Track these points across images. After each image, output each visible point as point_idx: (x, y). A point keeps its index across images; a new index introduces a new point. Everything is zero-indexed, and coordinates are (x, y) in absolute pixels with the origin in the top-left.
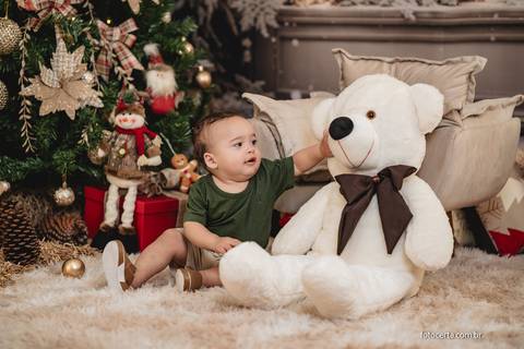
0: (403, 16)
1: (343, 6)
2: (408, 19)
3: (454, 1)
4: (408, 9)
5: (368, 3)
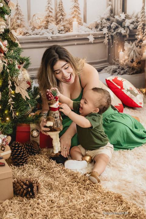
0: (47, 38)
1: (27, 36)
2: (49, 39)
3: (64, 32)
4: (49, 36)
5: (35, 34)
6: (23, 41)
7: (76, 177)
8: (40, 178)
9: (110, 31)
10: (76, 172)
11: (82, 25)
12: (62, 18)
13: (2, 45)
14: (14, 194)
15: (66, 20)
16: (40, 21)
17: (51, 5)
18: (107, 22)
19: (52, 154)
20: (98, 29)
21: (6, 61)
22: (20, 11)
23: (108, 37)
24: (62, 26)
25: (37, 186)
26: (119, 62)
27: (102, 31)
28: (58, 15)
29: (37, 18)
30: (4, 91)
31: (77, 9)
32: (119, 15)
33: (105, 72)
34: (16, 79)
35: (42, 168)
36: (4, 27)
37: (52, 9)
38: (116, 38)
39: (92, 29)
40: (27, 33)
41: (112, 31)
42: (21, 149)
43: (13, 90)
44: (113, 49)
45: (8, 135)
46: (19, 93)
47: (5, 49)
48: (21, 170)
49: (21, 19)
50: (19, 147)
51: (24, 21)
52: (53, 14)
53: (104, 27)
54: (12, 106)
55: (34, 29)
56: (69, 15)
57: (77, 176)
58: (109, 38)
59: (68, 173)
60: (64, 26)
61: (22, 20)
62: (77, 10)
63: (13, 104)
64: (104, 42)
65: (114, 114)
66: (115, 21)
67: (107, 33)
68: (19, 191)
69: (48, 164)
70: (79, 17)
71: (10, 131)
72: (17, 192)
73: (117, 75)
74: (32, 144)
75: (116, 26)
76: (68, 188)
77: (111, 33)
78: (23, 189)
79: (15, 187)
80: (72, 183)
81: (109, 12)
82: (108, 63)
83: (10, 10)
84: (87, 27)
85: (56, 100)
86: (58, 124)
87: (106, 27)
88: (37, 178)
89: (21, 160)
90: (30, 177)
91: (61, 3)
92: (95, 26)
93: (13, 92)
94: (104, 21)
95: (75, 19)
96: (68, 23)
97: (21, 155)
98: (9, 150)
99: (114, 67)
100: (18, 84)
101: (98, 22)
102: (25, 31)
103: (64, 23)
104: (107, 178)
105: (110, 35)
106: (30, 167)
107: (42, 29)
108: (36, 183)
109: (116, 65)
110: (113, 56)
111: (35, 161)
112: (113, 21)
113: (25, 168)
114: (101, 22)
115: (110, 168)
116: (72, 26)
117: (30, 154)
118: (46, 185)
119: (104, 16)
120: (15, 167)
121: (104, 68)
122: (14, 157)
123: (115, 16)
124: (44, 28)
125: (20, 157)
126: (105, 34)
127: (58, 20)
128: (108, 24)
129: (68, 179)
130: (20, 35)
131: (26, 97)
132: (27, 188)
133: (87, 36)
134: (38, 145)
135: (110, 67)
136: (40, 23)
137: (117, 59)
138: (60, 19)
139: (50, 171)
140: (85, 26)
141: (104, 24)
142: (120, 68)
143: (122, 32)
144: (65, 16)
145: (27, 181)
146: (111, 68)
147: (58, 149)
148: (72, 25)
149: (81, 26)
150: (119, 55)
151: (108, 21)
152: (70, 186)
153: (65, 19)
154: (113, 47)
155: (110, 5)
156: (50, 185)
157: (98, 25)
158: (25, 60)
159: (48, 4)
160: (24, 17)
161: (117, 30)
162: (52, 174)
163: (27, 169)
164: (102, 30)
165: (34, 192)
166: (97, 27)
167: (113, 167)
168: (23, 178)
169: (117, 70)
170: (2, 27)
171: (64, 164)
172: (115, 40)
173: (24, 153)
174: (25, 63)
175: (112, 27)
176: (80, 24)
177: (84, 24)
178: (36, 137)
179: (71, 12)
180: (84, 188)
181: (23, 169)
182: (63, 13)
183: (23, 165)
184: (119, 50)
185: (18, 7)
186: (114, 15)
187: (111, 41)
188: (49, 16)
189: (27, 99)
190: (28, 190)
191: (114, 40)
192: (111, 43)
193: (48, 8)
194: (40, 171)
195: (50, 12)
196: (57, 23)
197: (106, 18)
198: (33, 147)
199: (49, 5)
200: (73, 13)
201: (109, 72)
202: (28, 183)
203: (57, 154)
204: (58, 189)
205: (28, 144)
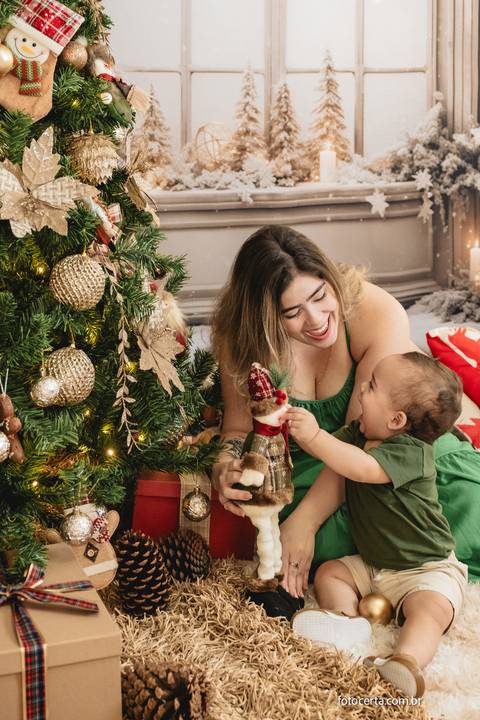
0: (240, 200)
1: (176, 190)
2: (245, 203)
3: (291, 182)
4: (245, 192)
5: (203, 186)
6: (166, 207)
7: (335, 670)
8: (210, 663)
9: (439, 180)
10: (332, 651)
11: (348, 161)
12: (288, 137)
13: (105, 218)
14: (123, 715)
15: (301, 146)
16: (220, 146)
17: (253, 98)
18: (429, 155)
19: (255, 581)
20: (399, 173)
21: (113, 267)
22: (158, 115)
23: (432, 199)
24: (288, 162)
25: (203, 695)
26: (471, 279)
27: (414, 179)
28: (274, 131)
29: (210, 139)
30: (105, 361)
31: (336, 114)
32: (467, 132)
33: (424, 311)
34: (142, 324)
35: (218, 630)
36: (114, 164)
37: (256, 112)
38: (458, 202)
39: (380, 174)
40: (177, 182)
41: (447, 180)
42: (151, 558)
43: (131, 360)
44: (449, 237)
45: (109, 507)
46: (150, 371)
47: (113, 231)
48: (148, 631)
49: (161, 138)
50: (142, 549)
51: (169, 146)
52: (260, 127)
53: (418, 168)
54: (126, 412)
55: (199, 169)
56: (310, 129)
57: (337, 667)
58: (437, 203)
59: (305, 655)
60: (292, 162)
61: (164, 142)
62: (334, 117)
63: (132, 404)
64: (420, 216)
65: (459, 454)
66: (454, 150)
67: (431, 188)
68: (140, 708)
69: (236, 617)
70: (340, 136)
71: (118, 494)
72: (135, 710)
73: (464, 321)
74: (187, 543)
75: (459, 167)
76: (307, 708)
77: (442, 187)
78: (156, 699)
79: (127, 693)
80: (319, 690)
81: (436, 124)
82: (433, 283)
83: (134, 114)
84: (365, 168)
85: (279, 403)
86: (280, 482)
87: (427, 170)
88: (202, 662)
89: (149, 596)
90: (177, 657)
91: (286, 94)
92: (389, 165)
93: (130, 365)
94: (420, 150)
95: (328, 144)
96: (306, 155)
97: (149, 579)
98: (109, 559)
99: (454, 295)
100: (149, 342)
101: (400, 153)
102: (173, 176)
103: (295, 155)
104: (440, 681)
105: (438, 192)
106: (177, 621)
107: (224, 171)
108: (200, 683)
109: (461, 290)
110: (450, 261)
111: (193, 601)
112: (449, 151)
113: (161, 625)
114: (411, 152)
115: (451, 645)
116: (318, 164)
117: (178, 578)
118: (231, 692)
119: (420, 135)
120: (128, 617)
121: (418, 297)
122: (124, 584)
123: (455, 137)
124: (230, 168)
125: (144, 583)
126: (422, 190)
127: (273, 146)
128: (433, 159)
129: (306, 676)
130: (155, 187)
131: (171, 382)
132: (170, 699)
133: (368, 195)
134: (205, 546)
135: (439, 294)
136: (220, 154)
137: (461, 271)
138: (281, 143)
139: (244, 643)
140: (358, 164)
141: (419, 160)
142: (473, 298)
143: (476, 185)
144: (295, 131)
145: (170, 675)
146: (442, 299)
147: (274, 566)
148: (317, 161)
149: (348, 164)
150: (469, 256)
151: (431, 151)
152: (313, 700)
153: (295, 143)
154: (448, 232)
155: (437, 101)
156: (244, 693)
157: (400, 162)
158: (171, 265)
159: (245, 97)
160: (170, 133)
161: (462, 179)
162: (251, 654)
163: (167, 628)
164: (413, 176)
165: (193, 713)
166: (395, 169)
167: (460, 642)
168: (153, 659)
169: (464, 306)
170: (106, 165)
171: (290, 618)
172: (456, 211)
173: (157, 573)
174: (169, 275)
175: (444, 169)
176: (343, 157)
177: (357, 157)
178: (199, 520)
179: (316, 121)
180: (363, 712)
181: (153, 628)
182: (289, 124)
183: (155, 615)
184: (470, 241)
185: (155, 104)
186: (453, 132)
187: (442, 212)
188: (247, 132)
189: (176, 390)
190: (173, 706)
191: (452, 211)
192: (443, 217)
193: (245, 109)
194: (212, 638)
195: (251, 119)
196: (272, 155)
197: (427, 142)
198: (190, 554)
199: (249, 99)
200: (322, 125)
201: (435, 311)
202: (173, 680)
203: (268, 582)
204: (274, 710)
205: (173, 540)
